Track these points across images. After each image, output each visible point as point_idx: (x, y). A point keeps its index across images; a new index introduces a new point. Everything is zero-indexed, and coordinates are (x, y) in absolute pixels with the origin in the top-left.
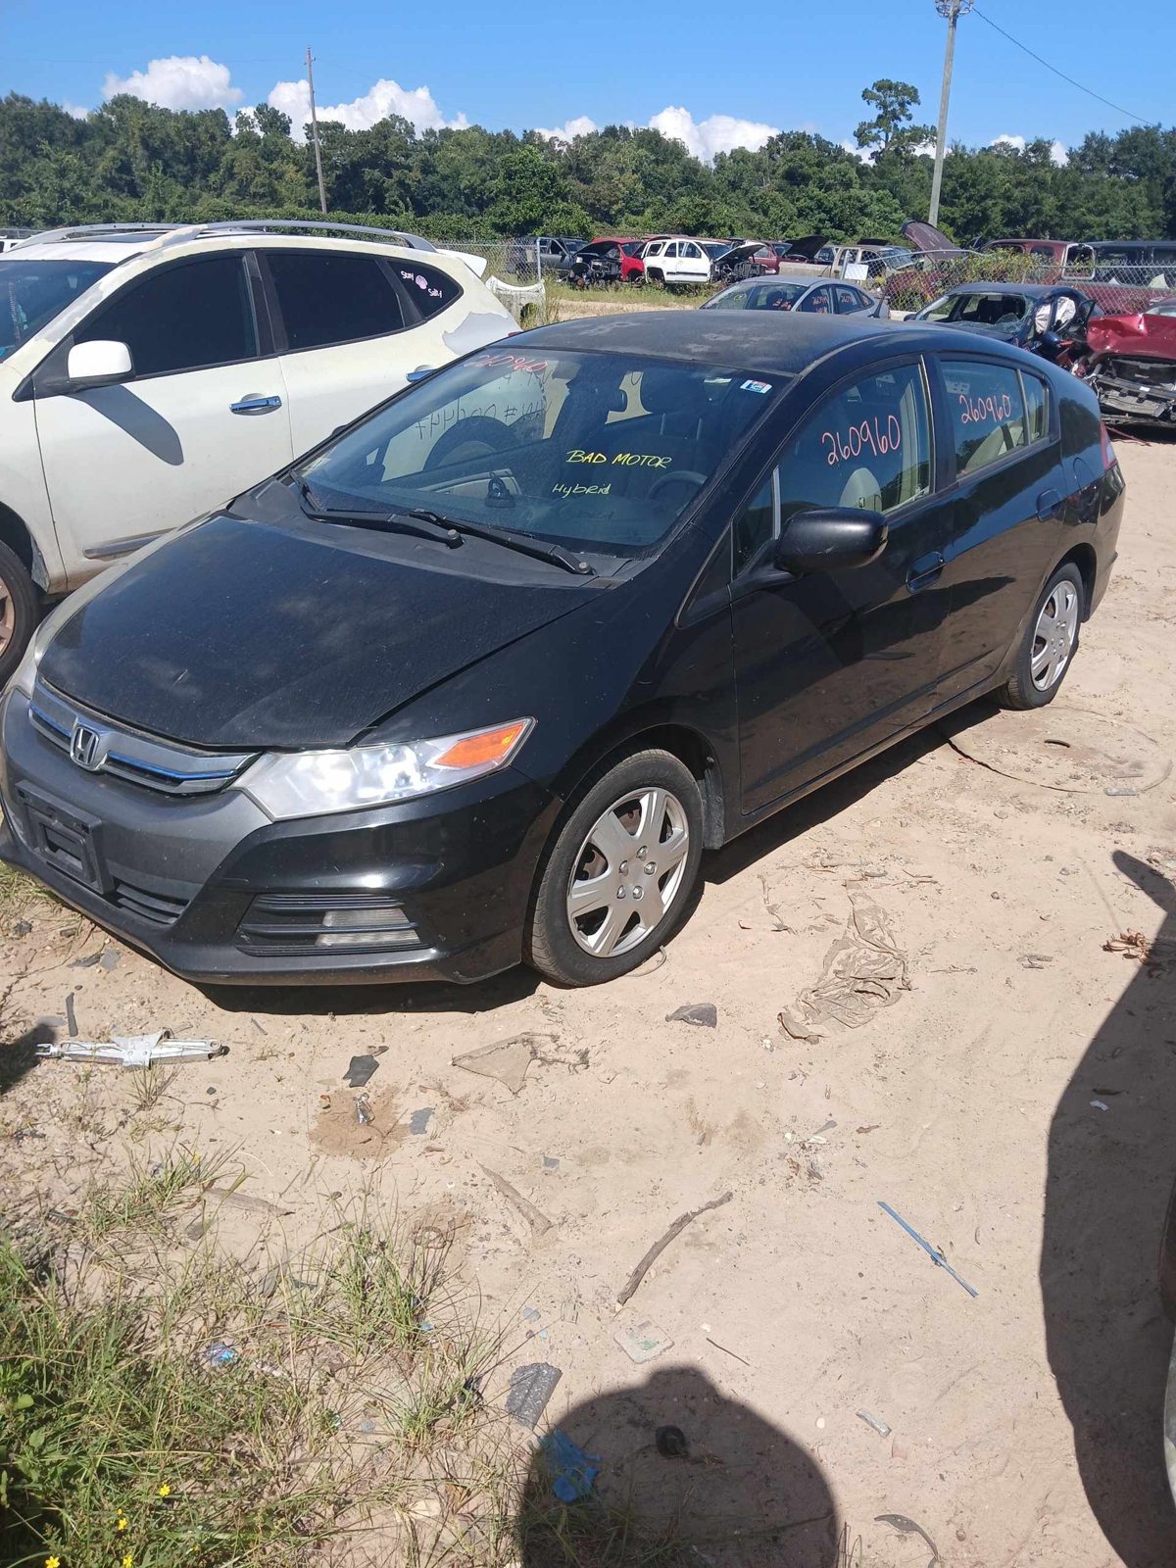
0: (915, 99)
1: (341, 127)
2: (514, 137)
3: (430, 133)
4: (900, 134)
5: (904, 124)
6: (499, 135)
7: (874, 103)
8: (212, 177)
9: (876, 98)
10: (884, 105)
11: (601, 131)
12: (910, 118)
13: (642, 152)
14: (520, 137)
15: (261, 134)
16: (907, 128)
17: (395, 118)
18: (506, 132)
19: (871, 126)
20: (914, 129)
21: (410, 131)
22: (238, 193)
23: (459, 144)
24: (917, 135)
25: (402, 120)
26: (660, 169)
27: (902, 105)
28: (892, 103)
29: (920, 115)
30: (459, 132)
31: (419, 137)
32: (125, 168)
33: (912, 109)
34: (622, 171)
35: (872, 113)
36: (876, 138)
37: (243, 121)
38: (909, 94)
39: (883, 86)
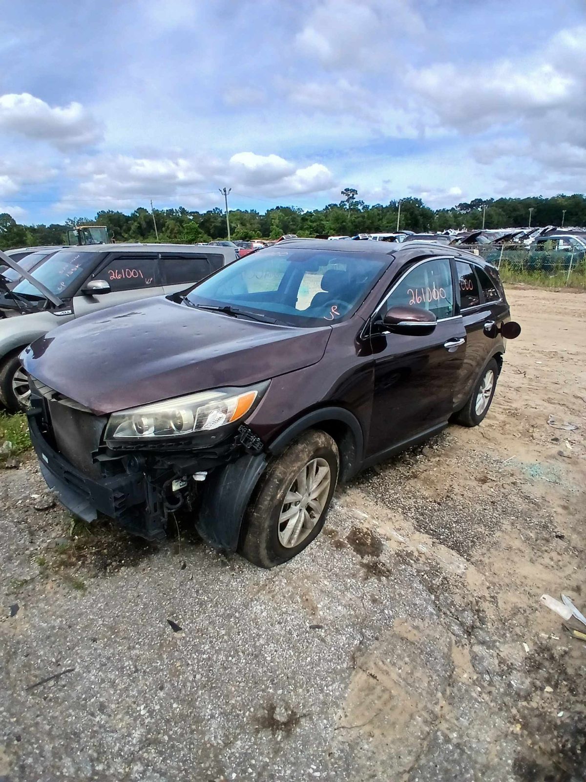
4: (352, 204)
5: (354, 201)
7: (345, 195)
9: (346, 193)
10: (347, 195)
11: (275, 208)
12: (355, 198)
13: (281, 214)
14: (249, 212)
17: (217, 208)
19: (344, 201)
24: (357, 203)
27: (353, 195)
28: (350, 195)
29: (357, 198)
31: (224, 213)
33: (355, 196)
35: (345, 198)
36: (346, 205)
38: (355, 192)
39: (347, 190)
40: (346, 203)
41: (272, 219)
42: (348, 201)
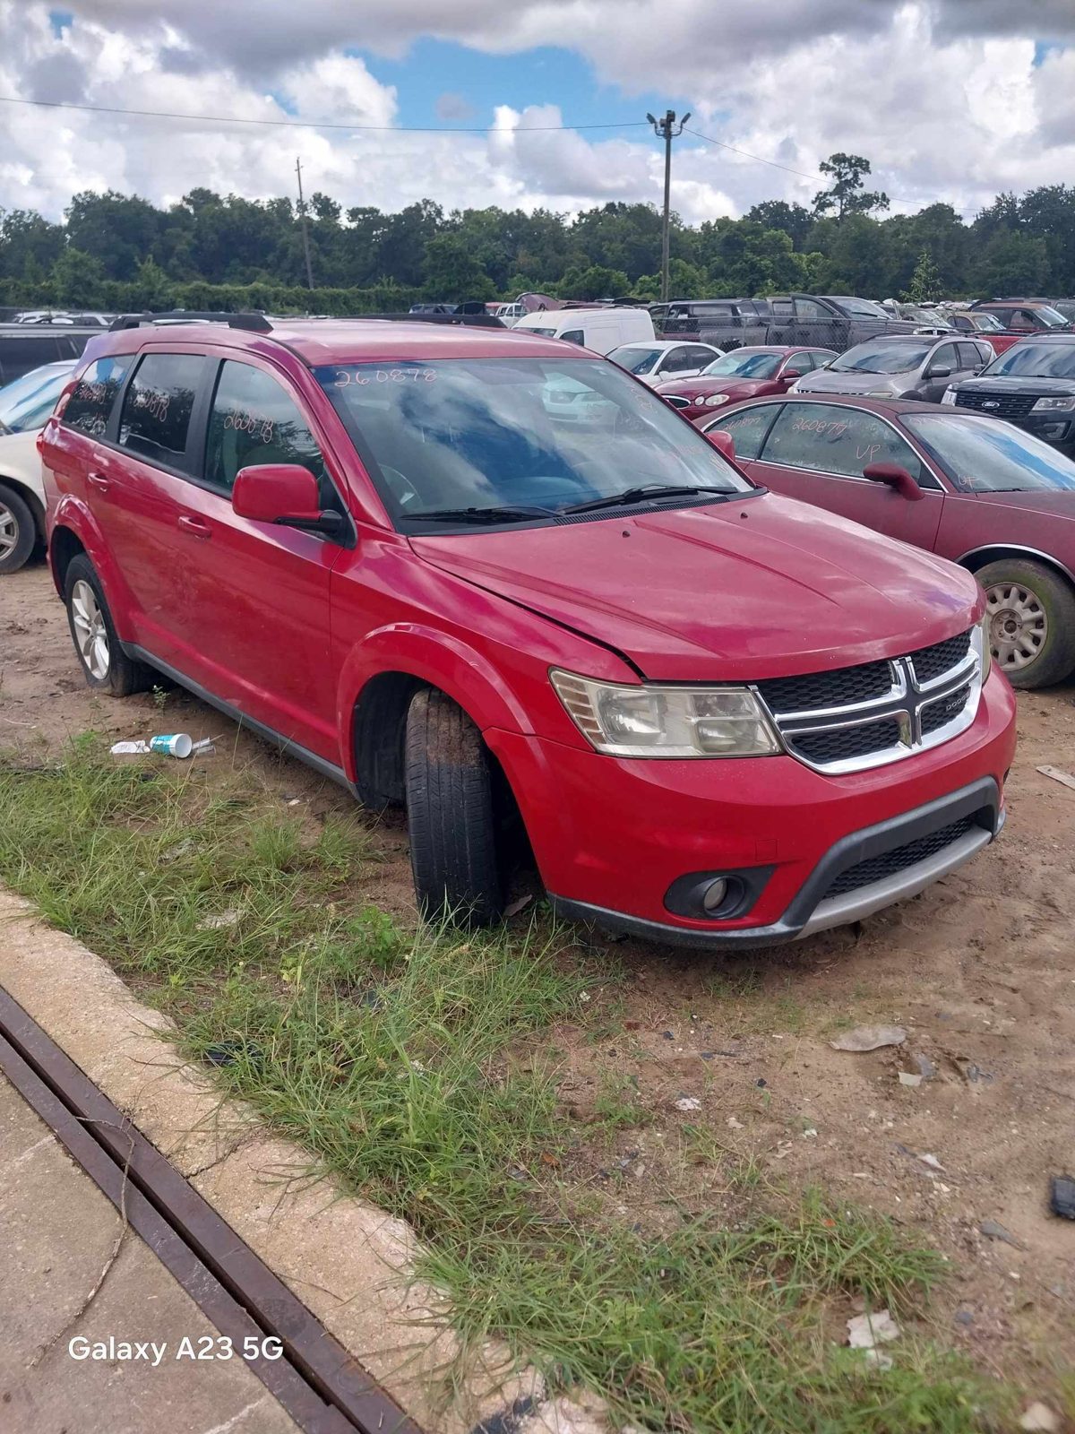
0: (866, 168)
1: (377, 211)
2: (523, 214)
5: (858, 193)
6: (512, 213)
7: (831, 173)
8: (270, 258)
9: (833, 169)
12: (862, 185)
13: (630, 224)
15: (317, 218)
16: (859, 195)
18: (518, 211)
19: (826, 194)
21: (439, 213)
22: (291, 270)
23: (478, 222)
25: (433, 204)
26: (645, 238)
27: (856, 175)
28: (846, 174)
30: (478, 212)
32: (196, 250)
34: (611, 241)
39: (839, 159)
41: (603, 239)
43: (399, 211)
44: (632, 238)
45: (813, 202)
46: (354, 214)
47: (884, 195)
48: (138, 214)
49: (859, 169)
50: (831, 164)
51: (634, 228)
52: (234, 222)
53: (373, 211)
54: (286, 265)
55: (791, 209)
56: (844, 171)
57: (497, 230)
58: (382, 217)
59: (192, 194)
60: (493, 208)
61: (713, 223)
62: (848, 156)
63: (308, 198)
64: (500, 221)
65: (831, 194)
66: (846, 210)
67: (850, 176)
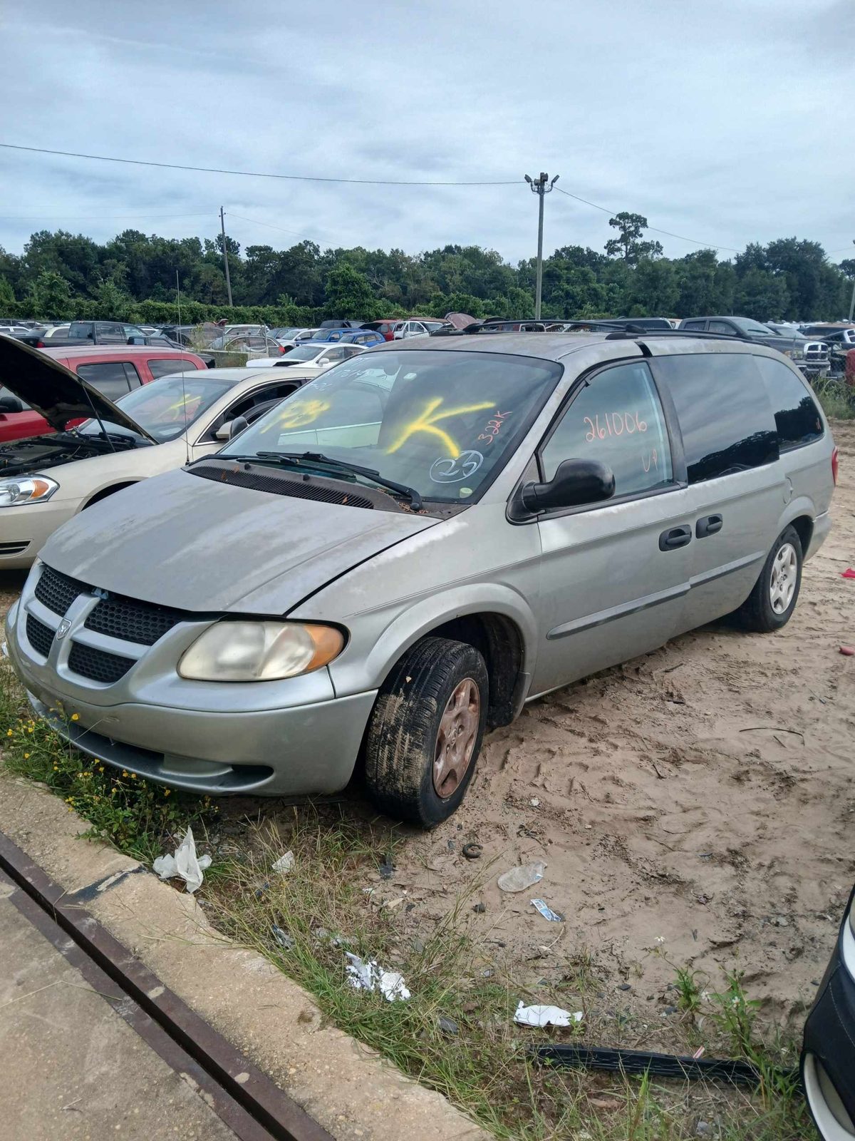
0: (644, 224)
2: (383, 254)
3: (330, 251)
4: (635, 249)
5: (639, 241)
6: (374, 252)
7: (617, 227)
8: (186, 282)
9: (619, 224)
10: (623, 228)
11: (442, 249)
12: (641, 236)
13: (466, 262)
14: (388, 253)
15: (221, 253)
16: (640, 243)
17: (307, 243)
18: (379, 251)
19: (615, 242)
20: (644, 243)
21: (316, 250)
22: (202, 291)
23: (348, 259)
24: (646, 247)
25: (311, 244)
26: (479, 272)
27: (637, 228)
28: (629, 227)
29: (646, 236)
30: (348, 251)
31: (322, 254)
33: (642, 230)
34: (452, 274)
35: (616, 233)
36: (619, 250)
37: (209, 245)
38: (640, 221)
39: (623, 216)
40: (619, 245)
41: (445, 273)
42: (624, 239)
43: (287, 249)
44: (468, 272)
45: (605, 248)
46: (251, 251)
47: (658, 243)
48: (83, 249)
49: (639, 224)
50: (618, 220)
51: (469, 265)
52: (158, 256)
53: (268, 249)
54: (198, 288)
55: (586, 253)
56: (627, 225)
57: (363, 265)
58: (274, 253)
59: (124, 235)
60: (359, 249)
61: (528, 261)
62: (630, 214)
63: (213, 239)
64: (366, 259)
65: (619, 242)
66: (630, 253)
67: (632, 229)
